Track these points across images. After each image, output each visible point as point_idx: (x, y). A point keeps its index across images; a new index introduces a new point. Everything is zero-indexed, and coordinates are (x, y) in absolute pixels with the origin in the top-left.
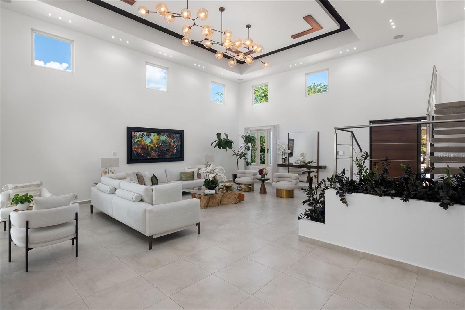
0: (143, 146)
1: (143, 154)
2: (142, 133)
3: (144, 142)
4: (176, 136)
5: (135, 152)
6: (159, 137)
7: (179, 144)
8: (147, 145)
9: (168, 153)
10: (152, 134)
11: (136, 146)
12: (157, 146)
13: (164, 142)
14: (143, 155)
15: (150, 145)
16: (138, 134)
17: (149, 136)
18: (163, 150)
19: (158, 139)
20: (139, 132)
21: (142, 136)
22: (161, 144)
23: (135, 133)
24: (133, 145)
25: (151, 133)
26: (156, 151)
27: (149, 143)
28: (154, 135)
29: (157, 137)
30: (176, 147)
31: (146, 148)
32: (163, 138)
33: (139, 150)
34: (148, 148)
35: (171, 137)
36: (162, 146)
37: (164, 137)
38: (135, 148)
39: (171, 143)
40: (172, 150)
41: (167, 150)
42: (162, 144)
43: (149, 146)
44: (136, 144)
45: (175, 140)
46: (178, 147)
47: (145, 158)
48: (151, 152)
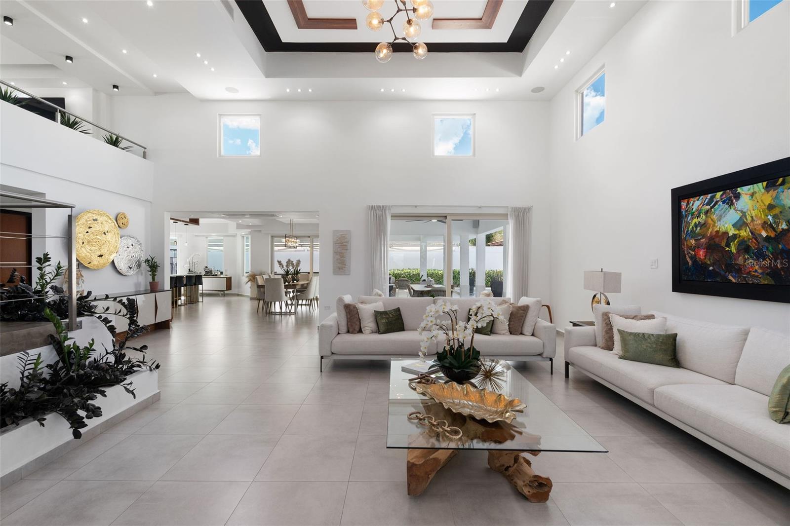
0: (711, 238)
1: (713, 265)
2: (710, 196)
3: (714, 225)
5: (691, 258)
6: (777, 197)
8: (726, 233)
10: (744, 191)
11: (693, 242)
12: (764, 234)
14: (711, 268)
15: (737, 232)
16: (696, 204)
17: (730, 203)
19: (771, 207)
20: (700, 196)
21: (708, 207)
22: (784, 226)
23: (688, 204)
24: (685, 238)
25: (739, 190)
26: (760, 255)
27: (734, 226)
28: (752, 195)
29: (768, 199)
31: (723, 244)
33: (702, 253)
34: (728, 245)
38: (690, 248)
43: (735, 236)
44: (693, 234)
47: (718, 280)
48: (740, 261)
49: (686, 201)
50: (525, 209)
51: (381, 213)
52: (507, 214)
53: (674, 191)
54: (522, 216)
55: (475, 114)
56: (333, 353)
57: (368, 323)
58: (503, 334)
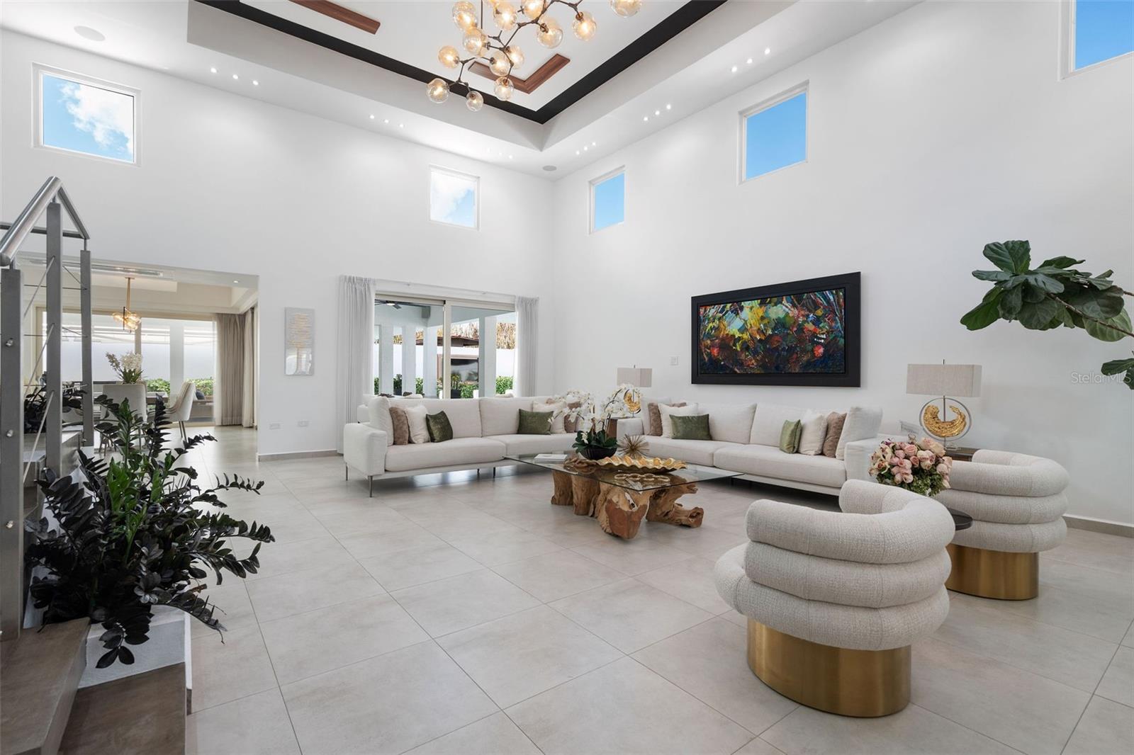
0: (723, 339)
1: (723, 360)
2: (722, 306)
3: (725, 329)
4: (826, 298)
5: (707, 355)
6: (766, 311)
7: (839, 325)
8: (733, 336)
9: (795, 356)
10: (746, 304)
11: (709, 342)
12: (758, 337)
13: (780, 324)
14: (722, 363)
15: (740, 335)
16: (712, 311)
17: (736, 312)
18: (776, 349)
19: (762, 318)
20: (715, 305)
21: (721, 315)
22: (770, 332)
23: (705, 311)
24: (702, 339)
25: (743, 303)
26: (755, 353)
27: (739, 330)
28: (751, 308)
29: (761, 312)
30: (824, 337)
31: (731, 344)
32: (776, 313)
33: (715, 351)
34: (735, 345)
35: (803, 306)
36: (777, 338)
37: (780, 310)
38: (707, 347)
39: (806, 325)
40: (810, 348)
41: (791, 350)
42: (773, 330)
43: (740, 338)
44: (709, 336)
45: (819, 312)
46: (835, 338)
47: (728, 372)
48: (743, 356)
49: (703, 308)
50: (532, 300)
51: (363, 289)
52: (514, 305)
53: (694, 299)
54: (528, 307)
55: (479, 177)
56: (386, 471)
57: (420, 431)
58: (561, 433)
